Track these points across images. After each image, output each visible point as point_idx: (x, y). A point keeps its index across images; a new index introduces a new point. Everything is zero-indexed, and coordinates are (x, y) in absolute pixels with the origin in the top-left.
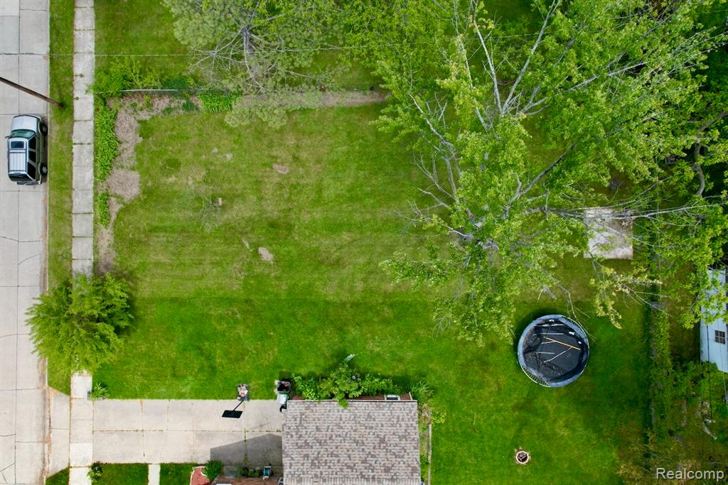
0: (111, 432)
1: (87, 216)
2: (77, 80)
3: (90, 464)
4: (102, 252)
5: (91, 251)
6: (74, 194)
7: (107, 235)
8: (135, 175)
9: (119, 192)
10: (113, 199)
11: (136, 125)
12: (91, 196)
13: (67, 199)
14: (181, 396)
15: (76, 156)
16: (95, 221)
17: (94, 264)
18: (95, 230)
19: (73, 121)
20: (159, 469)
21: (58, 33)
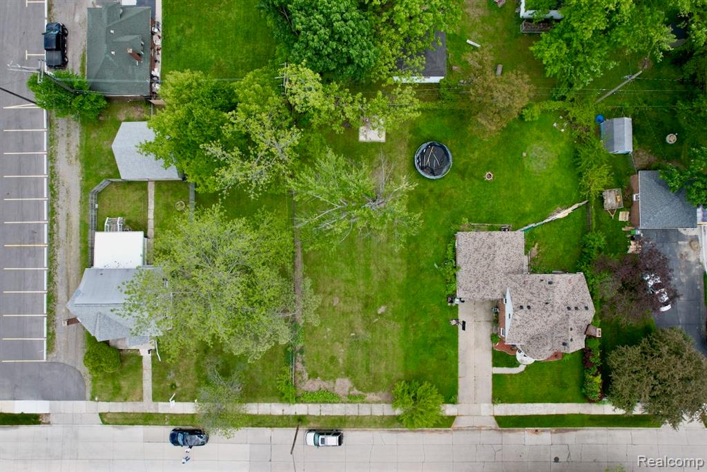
0: (476, 394)
1: (360, 407)
2: (285, 413)
3: (492, 405)
4: (379, 399)
5: (379, 405)
6: (348, 415)
7: (371, 396)
8: (338, 381)
9: (347, 390)
10: (351, 393)
11: (311, 380)
12: (349, 405)
13: (350, 418)
14: (457, 356)
15: (327, 414)
16: (363, 403)
17: (386, 403)
18: (368, 403)
19: (308, 415)
20: (495, 368)
21: (260, 423)
